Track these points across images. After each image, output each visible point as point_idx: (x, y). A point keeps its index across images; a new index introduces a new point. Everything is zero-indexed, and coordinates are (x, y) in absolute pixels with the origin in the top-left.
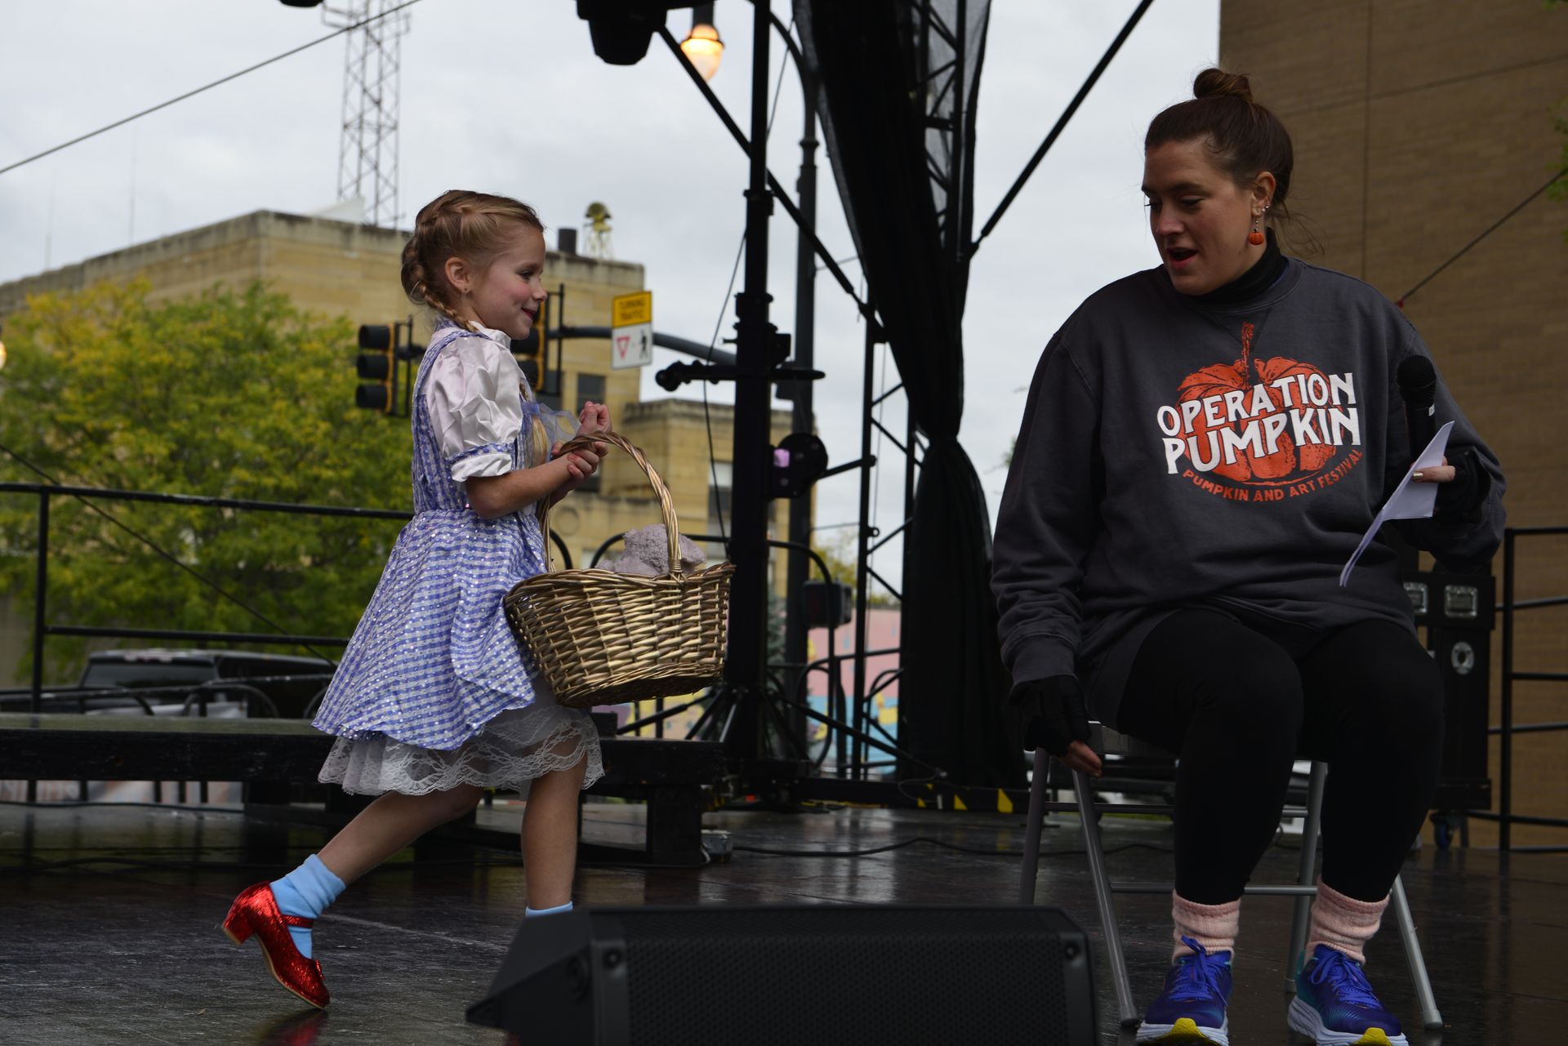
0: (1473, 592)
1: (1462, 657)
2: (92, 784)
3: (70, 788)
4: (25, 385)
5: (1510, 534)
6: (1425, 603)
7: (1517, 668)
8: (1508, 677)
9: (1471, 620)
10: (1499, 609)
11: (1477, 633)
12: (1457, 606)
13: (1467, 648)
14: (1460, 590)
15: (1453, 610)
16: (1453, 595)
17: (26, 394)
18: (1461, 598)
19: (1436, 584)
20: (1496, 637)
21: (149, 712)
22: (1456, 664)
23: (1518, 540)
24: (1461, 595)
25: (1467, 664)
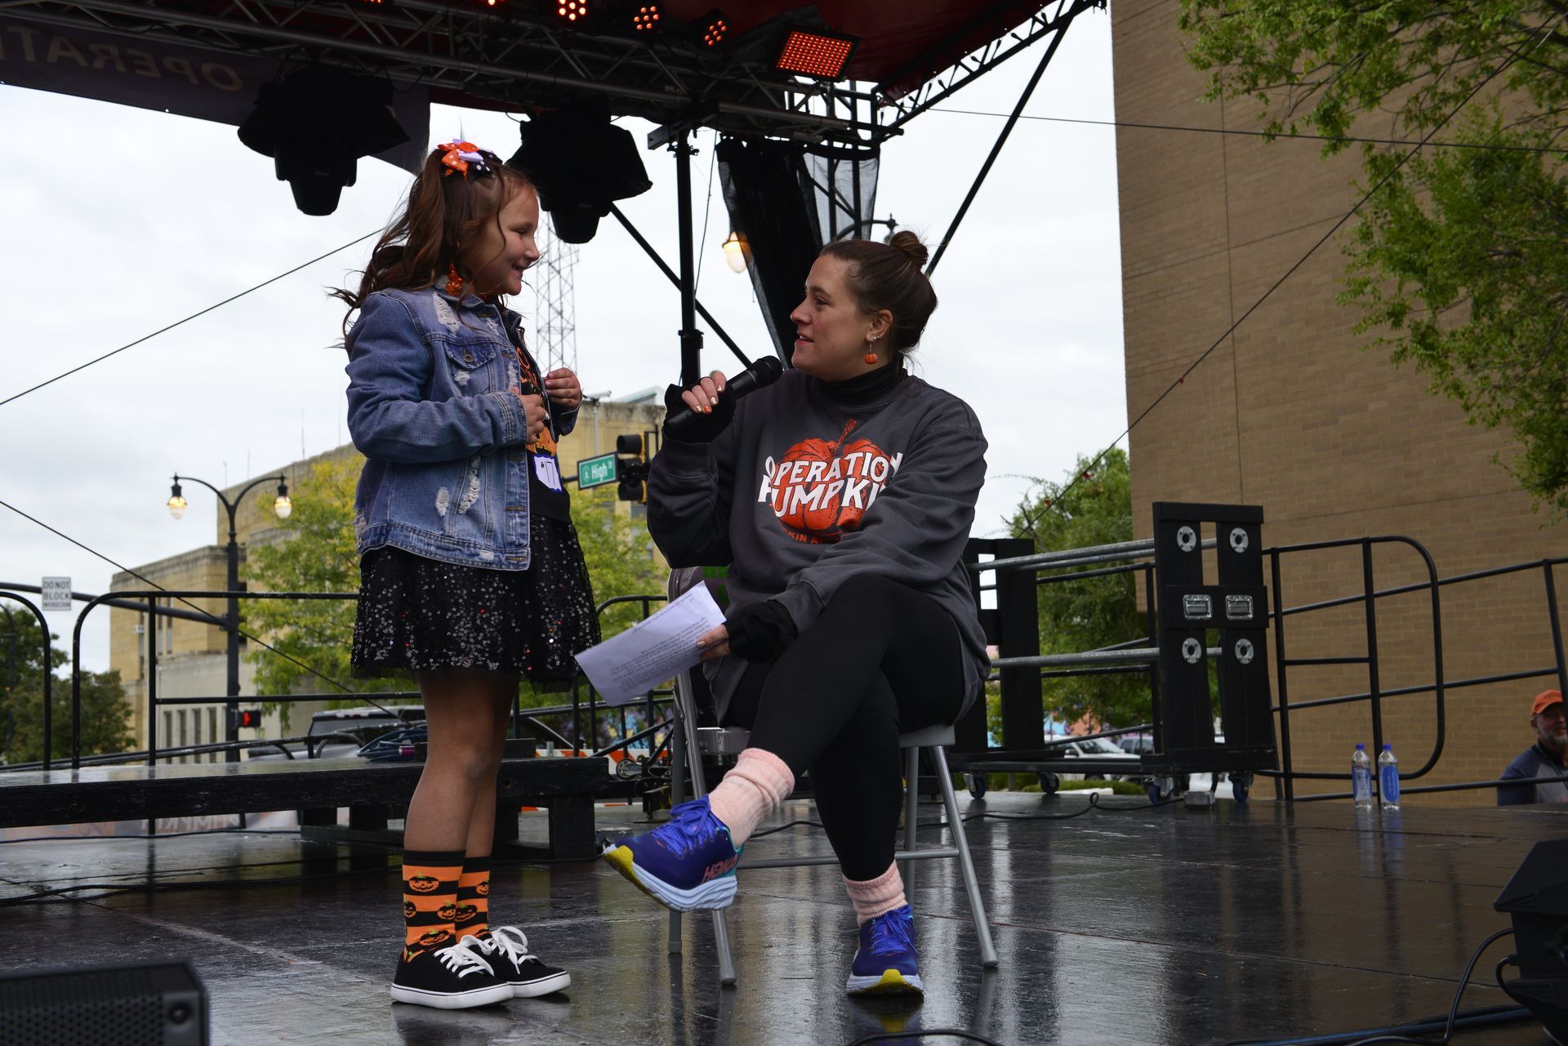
0: (1249, 599)
1: (1244, 651)
2: (248, 815)
3: (234, 819)
4: (315, 527)
5: (1275, 553)
6: (1209, 611)
7: (1288, 657)
8: (1282, 664)
9: (1248, 621)
10: (1272, 616)
11: (1255, 631)
12: (1236, 611)
13: (1247, 643)
14: (1240, 598)
15: (1233, 614)
16: (1231, 602)
17: (316, 534)
18: (1240, 605)
19: (1217, 595)
20: (1271, 632)
21: (291, 757)
22: (1239, 656)
23: (1282, 556)
24: (1239, 602)
25: (1249, 655)
